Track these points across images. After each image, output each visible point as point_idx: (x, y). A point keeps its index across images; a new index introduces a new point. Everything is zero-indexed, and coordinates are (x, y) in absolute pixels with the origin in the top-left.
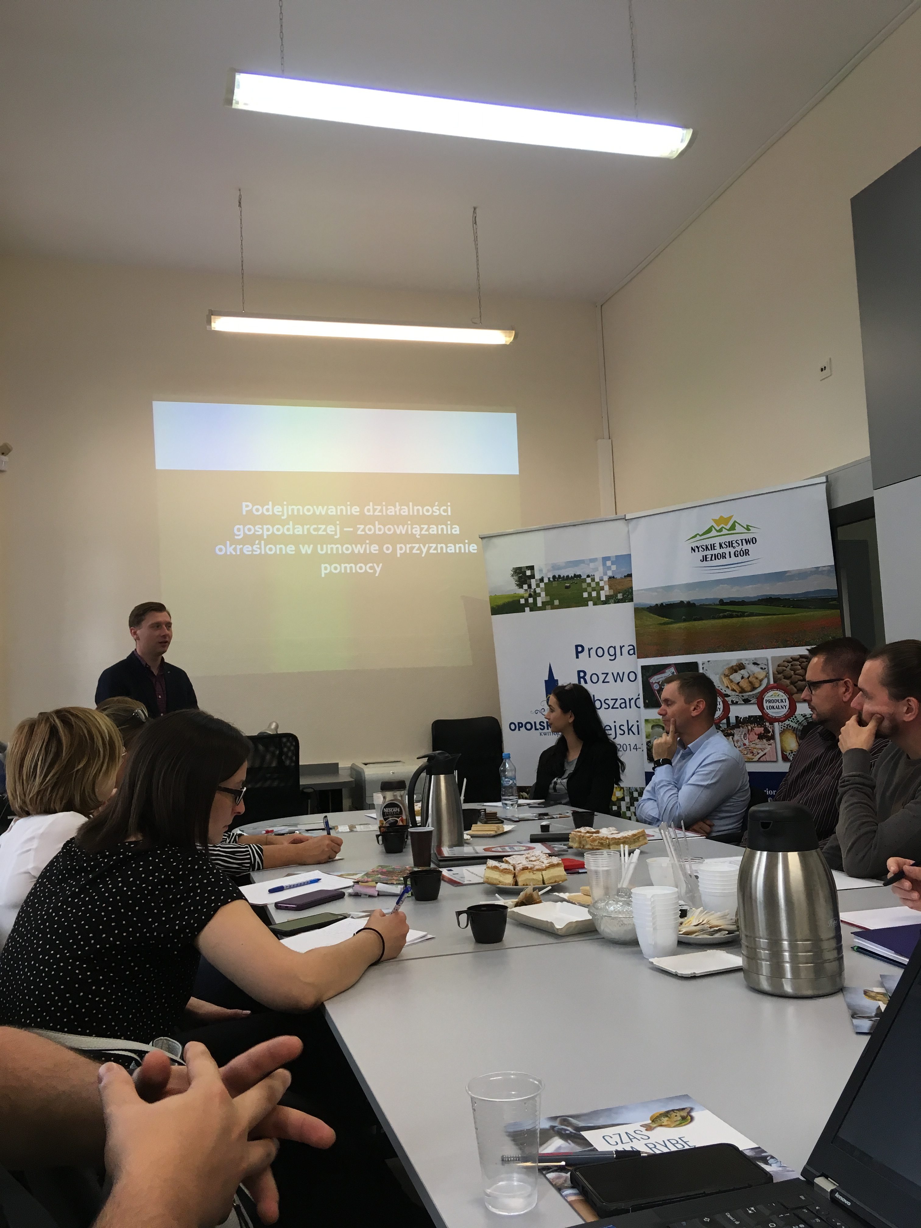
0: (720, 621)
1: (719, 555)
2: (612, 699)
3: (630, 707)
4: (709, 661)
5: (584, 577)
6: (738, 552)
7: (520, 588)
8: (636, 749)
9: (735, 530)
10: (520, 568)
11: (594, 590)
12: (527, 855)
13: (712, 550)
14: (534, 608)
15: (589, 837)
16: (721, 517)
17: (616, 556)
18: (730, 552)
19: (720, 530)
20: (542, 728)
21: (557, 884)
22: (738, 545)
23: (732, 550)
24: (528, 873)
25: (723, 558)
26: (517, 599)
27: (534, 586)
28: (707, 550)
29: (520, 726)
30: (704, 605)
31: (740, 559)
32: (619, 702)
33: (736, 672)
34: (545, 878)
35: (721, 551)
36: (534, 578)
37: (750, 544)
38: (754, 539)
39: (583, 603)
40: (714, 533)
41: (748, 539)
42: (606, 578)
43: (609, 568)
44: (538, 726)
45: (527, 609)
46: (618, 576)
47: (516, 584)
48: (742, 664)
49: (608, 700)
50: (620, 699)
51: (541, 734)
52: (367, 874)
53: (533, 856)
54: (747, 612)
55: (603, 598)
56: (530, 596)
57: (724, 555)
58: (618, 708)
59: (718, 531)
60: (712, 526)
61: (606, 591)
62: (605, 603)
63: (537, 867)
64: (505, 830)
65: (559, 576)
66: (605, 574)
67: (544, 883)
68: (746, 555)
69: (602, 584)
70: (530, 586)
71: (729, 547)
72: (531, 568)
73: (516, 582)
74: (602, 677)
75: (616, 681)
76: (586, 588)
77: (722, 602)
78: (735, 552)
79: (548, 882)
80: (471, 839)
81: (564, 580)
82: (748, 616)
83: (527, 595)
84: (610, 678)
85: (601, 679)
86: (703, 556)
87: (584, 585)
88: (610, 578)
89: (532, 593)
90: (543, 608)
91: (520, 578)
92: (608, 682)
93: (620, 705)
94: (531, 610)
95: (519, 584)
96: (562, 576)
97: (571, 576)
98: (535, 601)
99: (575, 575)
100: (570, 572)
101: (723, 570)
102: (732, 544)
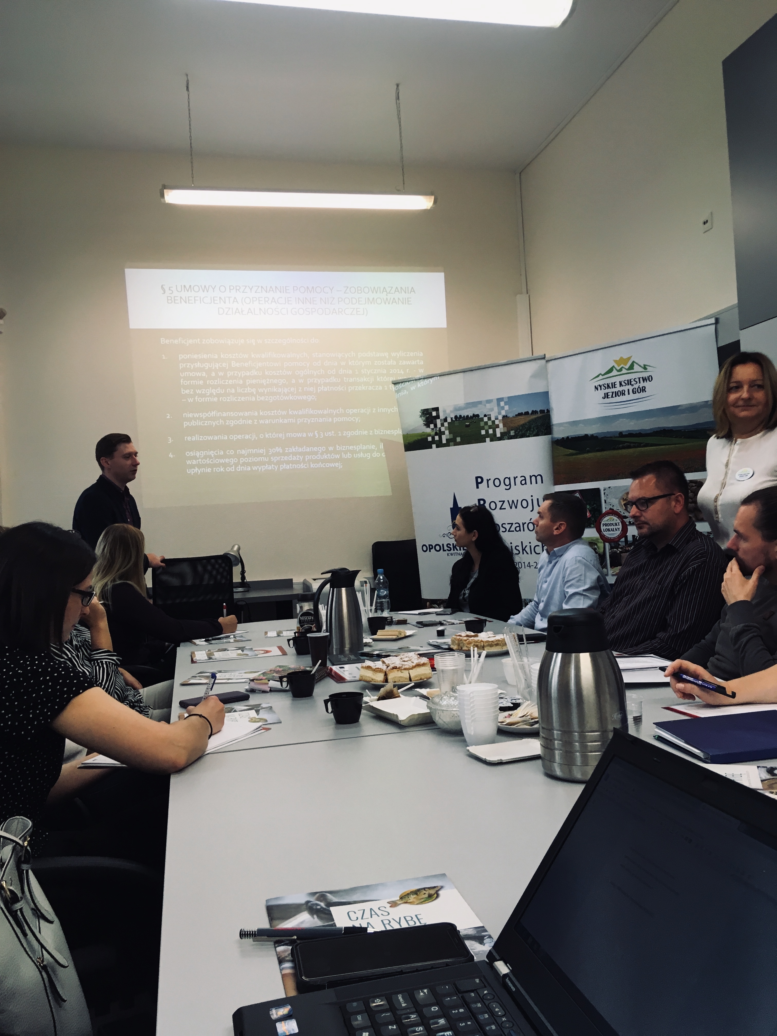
0: (620, 451)
1: (619, 392)
2: (508, 524)
3: (524, 530)
4: (609, 487)
5: (481, 416)
6: (635, 389)
7: (427, 427)
8: (530, 566)
9: (633, 369)
10: (427, 410)
11: (490, 427)
12: (402, 657)
13: (612, 388)
14: (440, 445)
15: (466, 640)
16: (621, 358)
17: (509, 397)
18: (628, 390)
19: (620, 370)
20: (449, 549)
21: (422, 681)
22: (636, 383)
23: (631, 388)
24: (396, 672)
25: (622, 395)
26: (425, 437)
27: (439, 425)
28: (608, 388)
29: (431, 547)
30: (605, 437)
31: (637, 396)
32: (514, 526)
34: (412, 676)
35: (621, 389)
36: (439, 418)
37: (646, 381)
38: (650, 377)
39: (481, 439)
40: (615, 373)
41: (645, 377)
42: (500, 417)
43: (503, 408)
44: (446, 548)
45: (434, 446)
46: (510, 415)
47: (424, 424)
49: (505, 524)
50: (515, 523)
51: (448, 555)
52: (264, 674)
53: (407, 657)
54: (643, 443)
55: (498, 435)
56: (436, 434)
57: (623, 392)
58: (513, 531)
59: (618, 371)
60: (613, 366)
61: (500, 429)
62: (500, 439)
63: (406, 667)
64: (407, 634)
65: (460, 416)
66: (500, 413)
67: (410, 680)
68: (643, 392)
69: (497, 422)
70: (436, 426)
71: (628, 385)
72: (437, 409)
73: (424, 422)
74: (499, 505)
75: (511, 508)
76: (483, 427)
77: (621, 434)
78: (633, 390)
79: (415, 679)
80: (373, 642)
81: (464, 420)
82: (644, 446)
83: (433, 433)
84: (506, 505)
85: (499, 507)
86: (605, 394)
87: (482, 424)
88: (504, 417)
89: (438, 432)
90: (447, 445)
91: (427, 418)
92: (505, 509)
93: (515, 529)
94: (437, 447)
95: (426, 424)
96: (463, 416)
97: (471, 416)
98: (440, 438)
99: (474, 414)
100: (469, 412)
101: (623, 406)
102: (631, 382)
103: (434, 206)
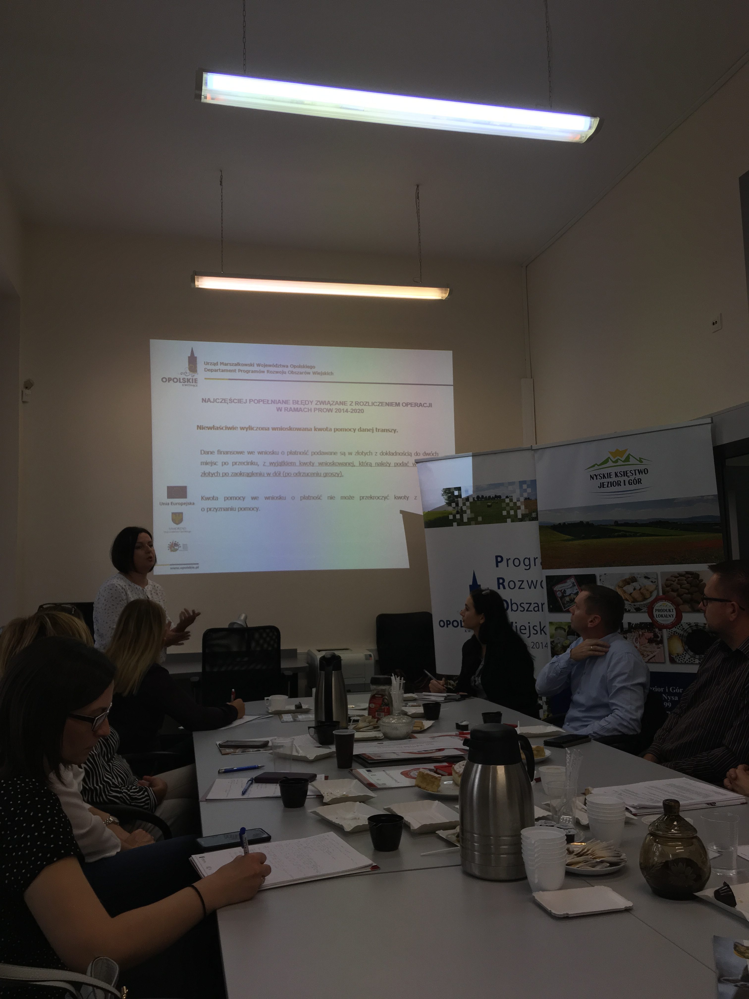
0: (615, 540)
1: (614, 482)
2: (526, 604)
3: (542, 612)
4: (605, 574)
5: (503, 497)
7: (449, 506)
9: (629, 461)
10: (449, 489)
11: (512, 508)
13: (608, 478)
14: (461, 523)
16: (618, 450)
18: (624, 481)
19: (616, 461)
22: (632, 475)
23: (627, 479)
25: (618, 486)
26: (446, 515)
27: (461, 504)
28: (604, 478)
29: (448, 623)
30: (601, 525)
31: (633, 487)
32: (533, 606)
33: (629, 584)
35: (617, 479)
36: (461, 498)
37: (642, 474)
38: (645, 470)
39: (503, 520)
40: (610, 463)
41: (641, 470)
42: (522, 499)
43: (525, 491)
45: (455, 524)
46: (533, 498)
47: (445, 502)
48: (634, 577)
49: (523, 604)
50: (533, 604)
54: (639, 533)
55: (519, 516)
56: (458, 513)
57: (619, 483)
58: (531, 612)
59: (613, 462)
60: (609, 458)
61: (521, 511)
62: (521, 520)
65: (483, 496)
66: (522, 495)
68: (639, 484)
69: (518, 504)
70: (457, 505)
71: (624, 476)
72: (459, 489)
74: (518, 584)
75: (530, 588)
76: (505, 508)
77: (616, 523)
78: (629, 481)
81: (486, 500)
82: (640, 536)
83: (455, 512)
84: (525, 585)
85: (517, 586)
86: (601, 483)
87: (504, 505)
88: (526, 499)
89: (459, 511)
90: (468, 523)
91: (449, 497)
92: (524, 588)
93: (534, 608)
94: (458, 525)
95: (448, 502)
96: (485, 497)
97: (493, 497)
98: (462, 517)
99: (496, 496)
100: (492, 493)
101: (619, 496)
102: (627, 474)
103: (449, 297)
